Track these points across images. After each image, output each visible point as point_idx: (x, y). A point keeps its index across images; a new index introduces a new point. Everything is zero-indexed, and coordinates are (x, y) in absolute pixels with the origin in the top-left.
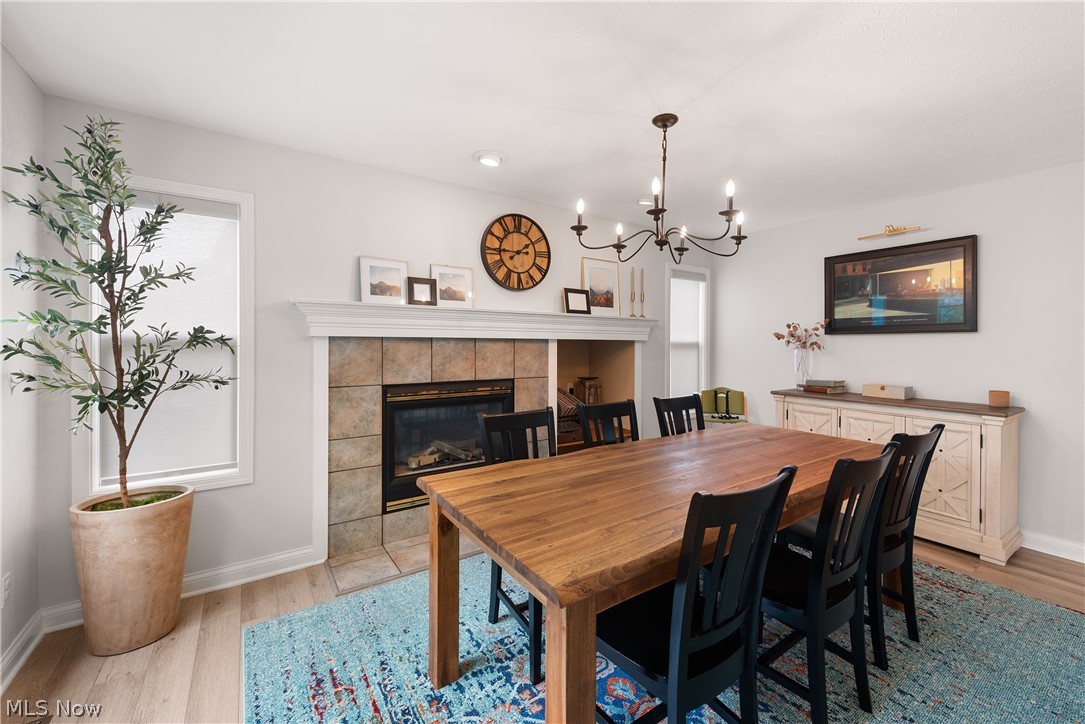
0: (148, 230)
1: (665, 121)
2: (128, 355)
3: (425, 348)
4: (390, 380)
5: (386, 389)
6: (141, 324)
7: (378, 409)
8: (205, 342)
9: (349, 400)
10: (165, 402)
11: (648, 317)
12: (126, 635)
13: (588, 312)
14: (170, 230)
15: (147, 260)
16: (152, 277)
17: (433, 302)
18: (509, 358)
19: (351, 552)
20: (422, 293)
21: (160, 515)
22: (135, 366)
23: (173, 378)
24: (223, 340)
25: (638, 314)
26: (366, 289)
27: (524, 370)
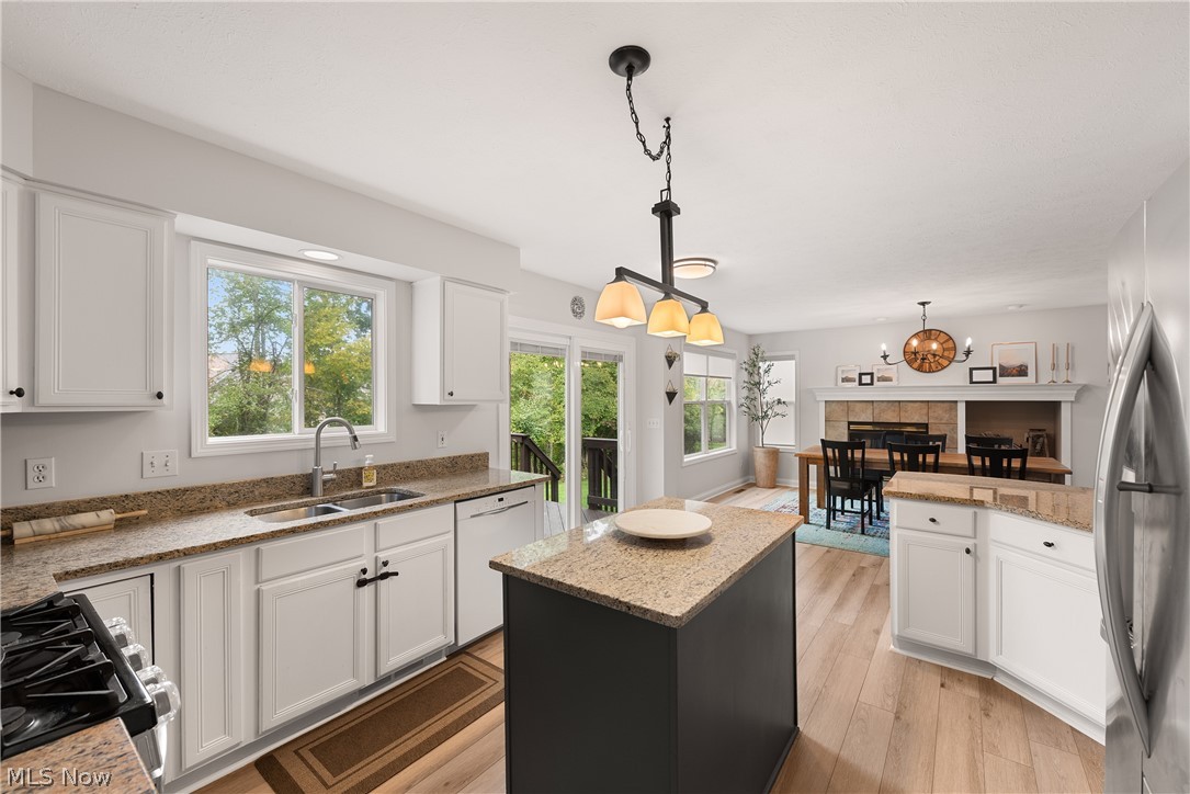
0: (766, 372)
1: (923, 304)
2: (763, 407)
3: (870, 405)
4: (852, 419)
5: (850, 423)
6: (766, 398)
7: (846, 431)
8: (780, 403)
9: (833, 426)
10: (772, 420)
11: (1076, 381)
13: (994, 381)
14: (772, 370)
15: (768, 379)
16: (770, 383)
17: (872, 384)
18: (925, 411)
20: (866, 379)
21: (771, 452)
22: (766, 410)
23: (773, 413)
24: (785, 402)
25: (1061, 380)
26: (840, 380)
27: (937, 418)
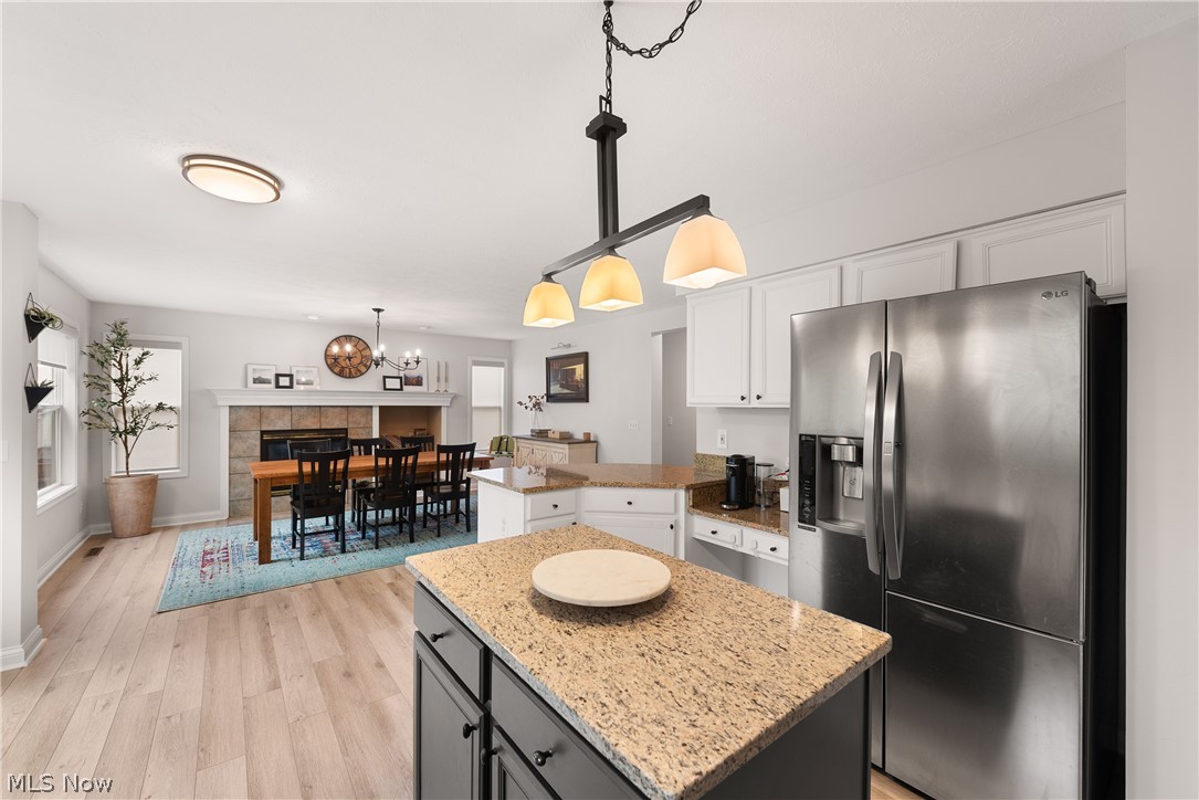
0: (138, 362)
1: (378, 311)
2: (129, 415)
3: (288, 412)
4: (265, 428)
5: (263, 433)
6: (134, 401)
7: (258, 443)
8: (163, 409)
9: (241, 438)
10: (145, 435)
11: (450, 391)
12: (129, 530)
13: (401, 389)
14: (147, 360)
15: (137, 373)
16: (139, 380)
17: (291, 387)
18: (344, 416)
19: (242, 516)
20: (284, 381)
21: (143, 482)
22: (132, 419)
23: (149, 425)
24: (171, 408)
25: (442, 390)
26: (250, 381)
27: (355, 423)
